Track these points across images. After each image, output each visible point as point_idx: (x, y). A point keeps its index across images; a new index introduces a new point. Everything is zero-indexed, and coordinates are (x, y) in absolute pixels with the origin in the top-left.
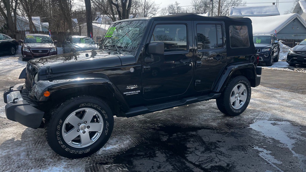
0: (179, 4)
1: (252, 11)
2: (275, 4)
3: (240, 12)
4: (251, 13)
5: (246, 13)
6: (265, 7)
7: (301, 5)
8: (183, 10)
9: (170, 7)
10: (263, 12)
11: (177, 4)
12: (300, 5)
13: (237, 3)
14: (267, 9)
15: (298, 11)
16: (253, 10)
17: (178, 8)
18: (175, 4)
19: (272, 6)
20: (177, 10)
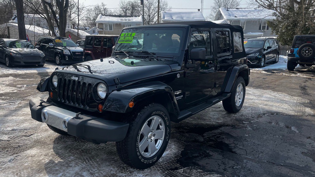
0: (106, 5)
1: (181, 16)
2: (200, 10)
3: (172, 17)
4: (181, 18)
5: (176, 18)
6: (192, 13)
7: (222, 12)
8: (110, 12)
9: (96, 7)
10: (191, 17)
11: (103, 5)
12: (220, 12)
13: (163, 7)
14: (194, 14)
15: (219, 17)
16: (183, 15)
17: (105, 9)
18: (102, 5)
19: (198, 12)
20: (103, 12)
